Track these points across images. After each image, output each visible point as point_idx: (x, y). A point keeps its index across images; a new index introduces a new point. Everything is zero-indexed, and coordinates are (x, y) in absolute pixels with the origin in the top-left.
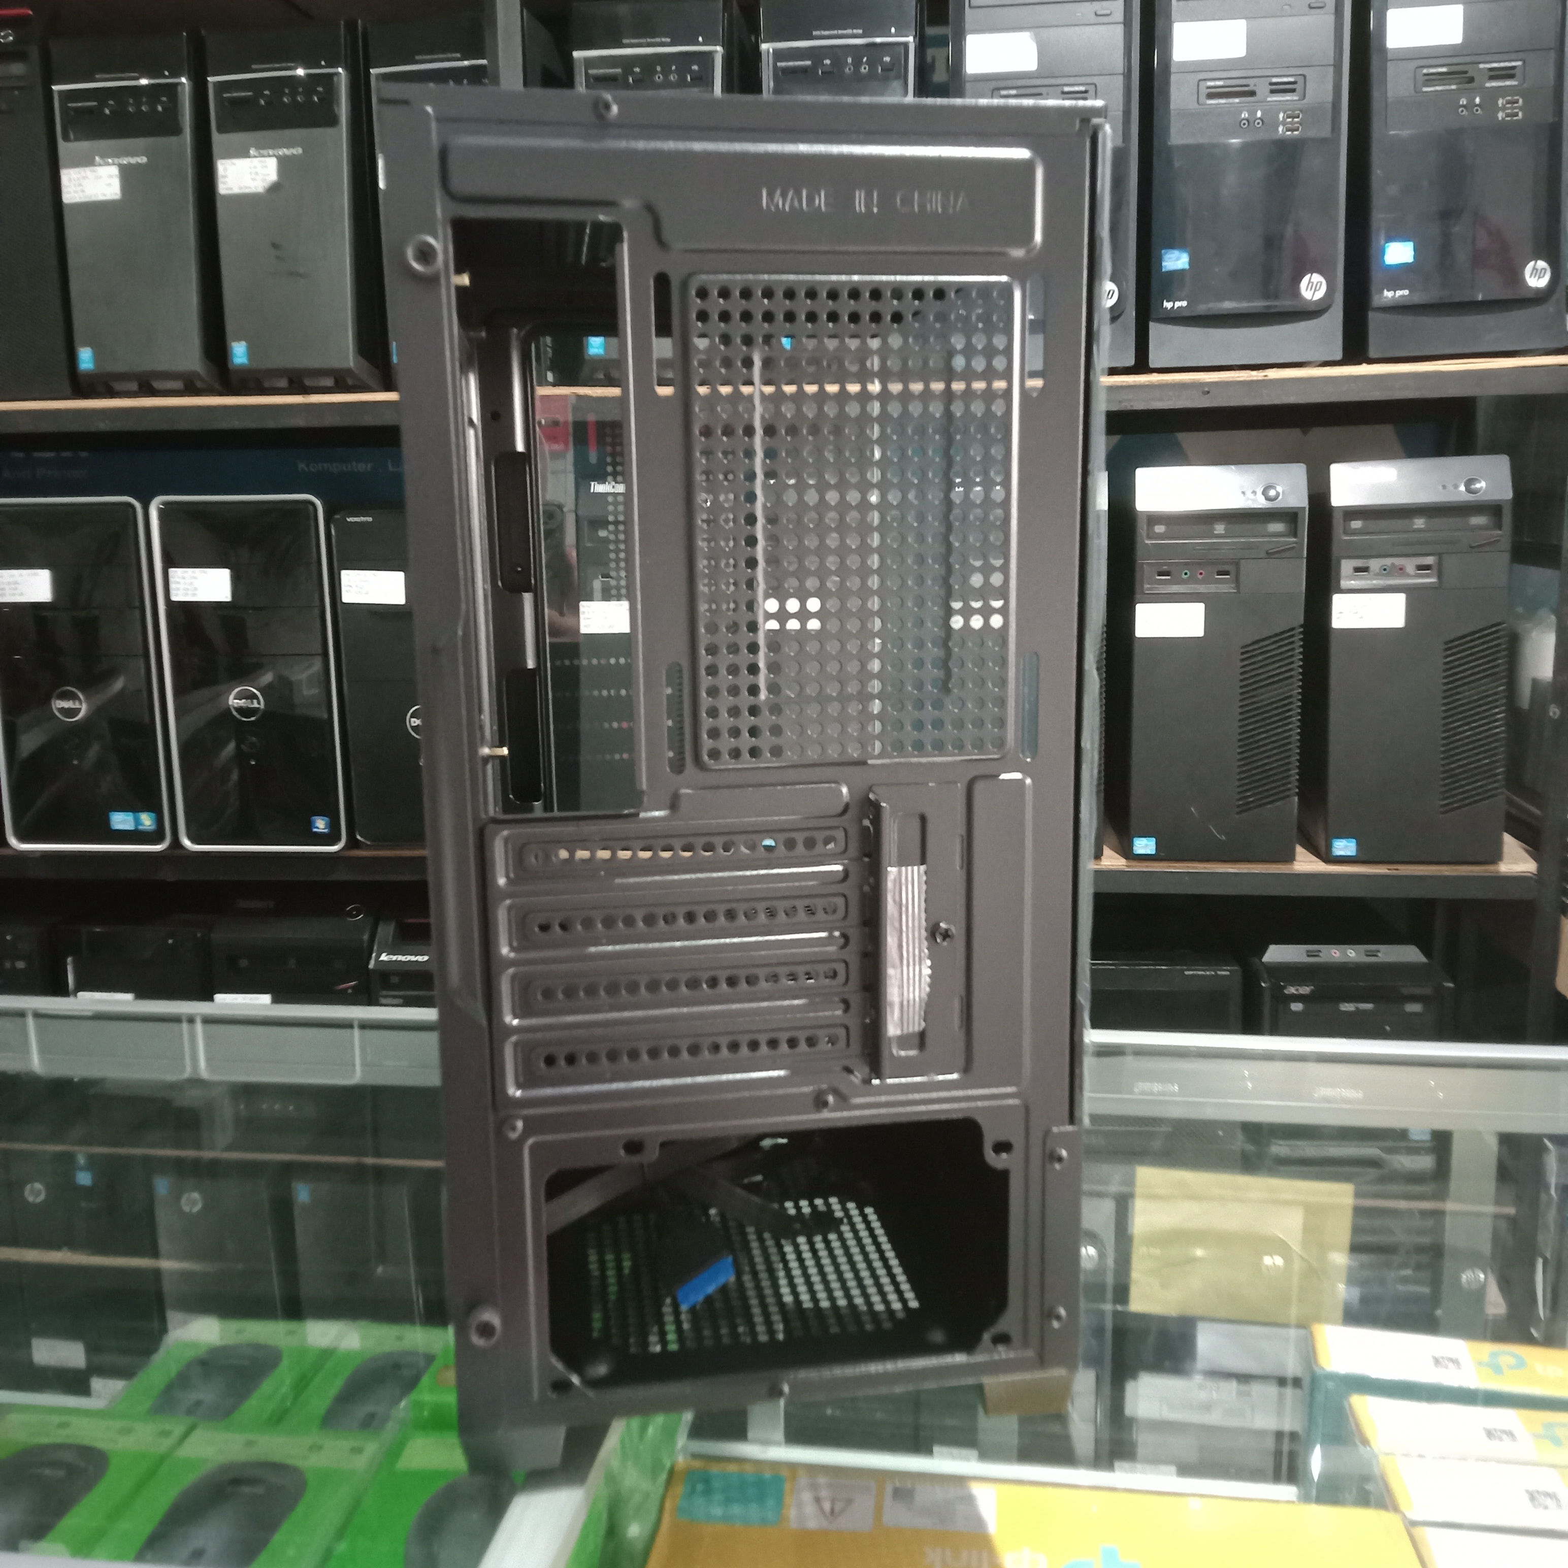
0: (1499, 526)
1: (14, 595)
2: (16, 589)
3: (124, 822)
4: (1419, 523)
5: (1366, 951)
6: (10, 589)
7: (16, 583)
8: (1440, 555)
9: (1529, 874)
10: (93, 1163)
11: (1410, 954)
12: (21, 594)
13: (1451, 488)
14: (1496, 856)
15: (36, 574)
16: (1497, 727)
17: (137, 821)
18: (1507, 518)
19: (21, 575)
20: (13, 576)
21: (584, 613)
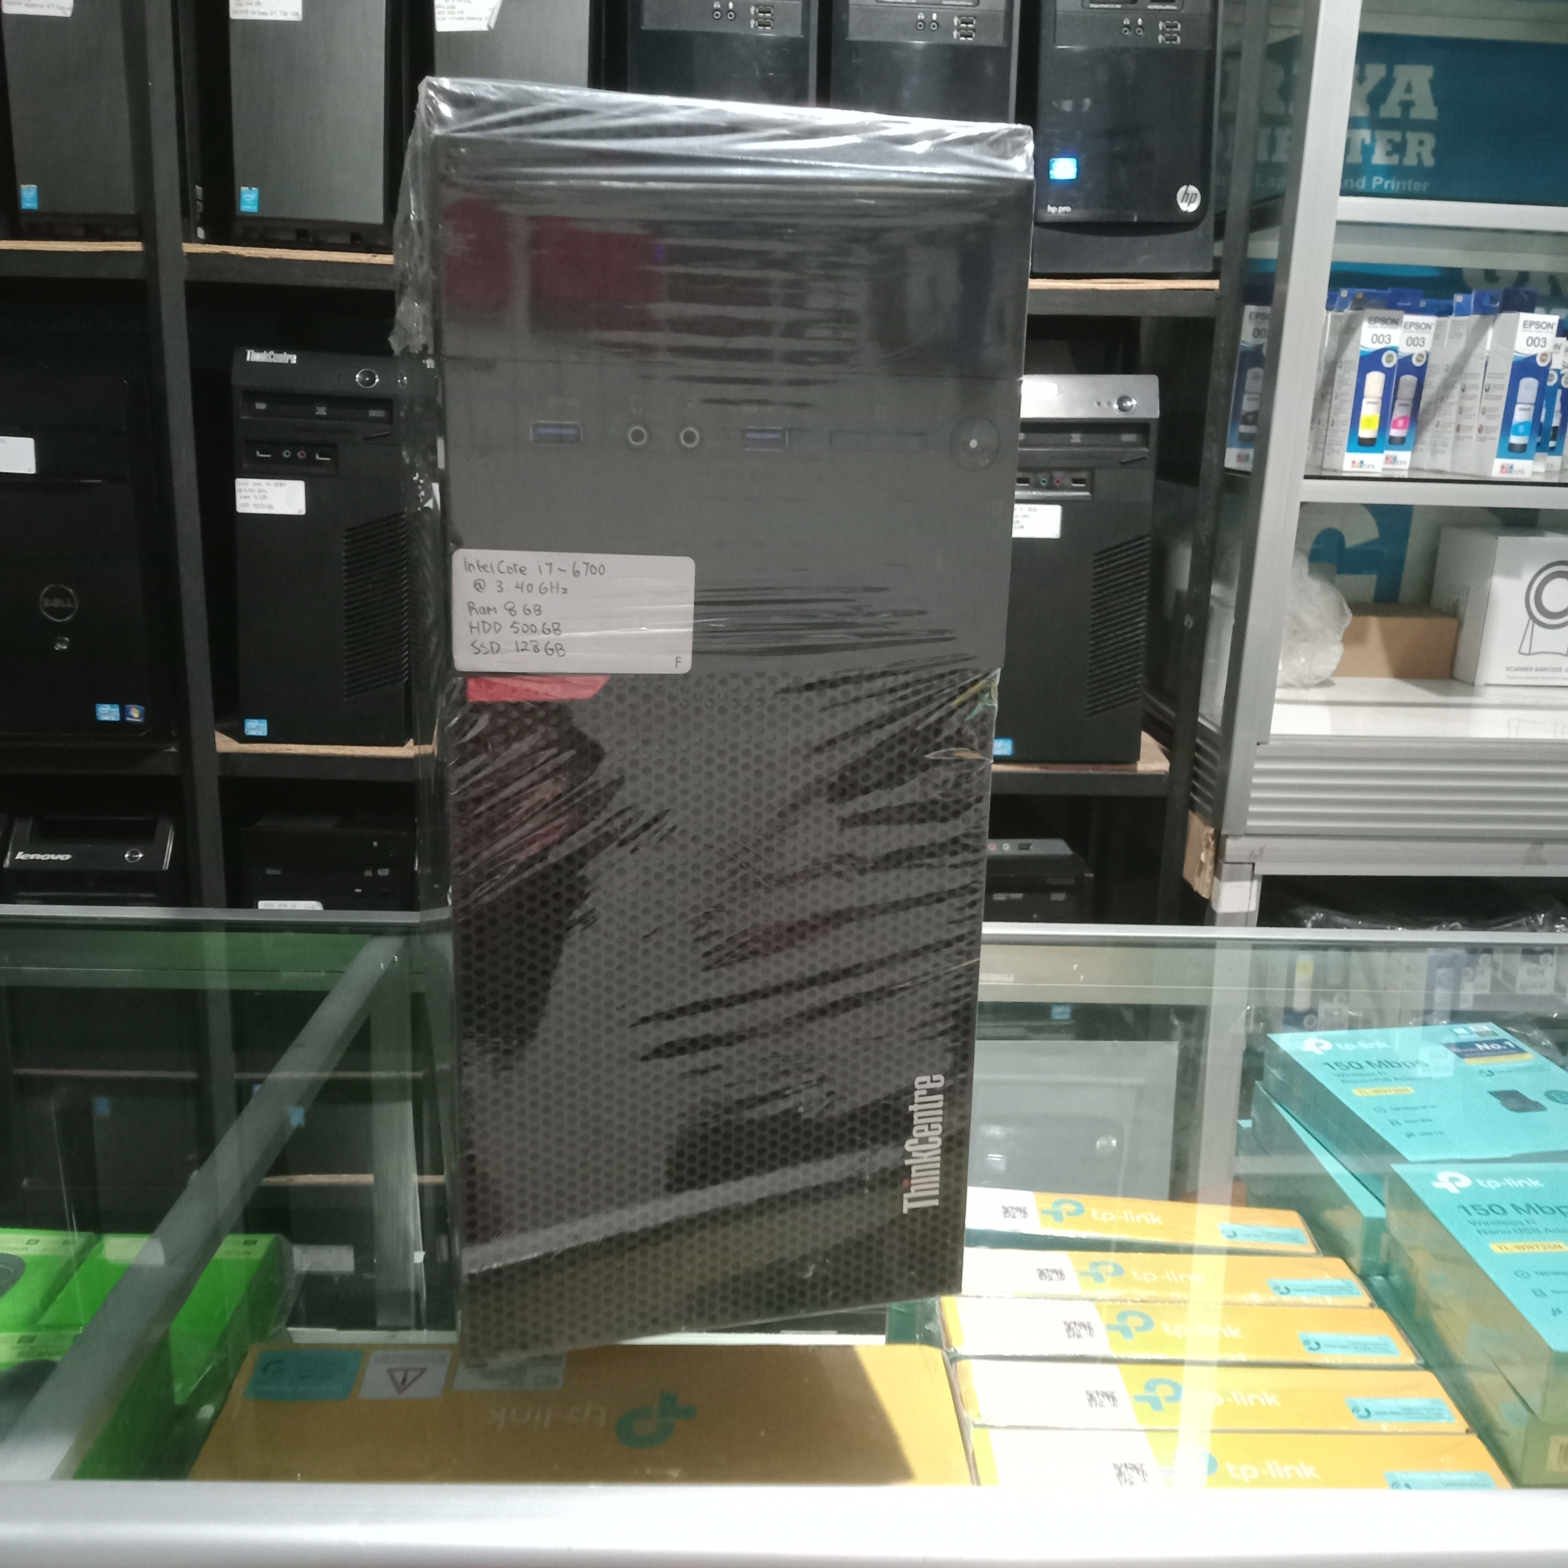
0: (1147, 445)
4: (1076, 438)
5: (1020, 845)
8: (1092, 470)
9: (1163, 773)
11: (1058, 847)
13: (1106, 405)
14: (1134, 755)
16: (1138, 635)
18: (1153, 438)
21: (240, 491)
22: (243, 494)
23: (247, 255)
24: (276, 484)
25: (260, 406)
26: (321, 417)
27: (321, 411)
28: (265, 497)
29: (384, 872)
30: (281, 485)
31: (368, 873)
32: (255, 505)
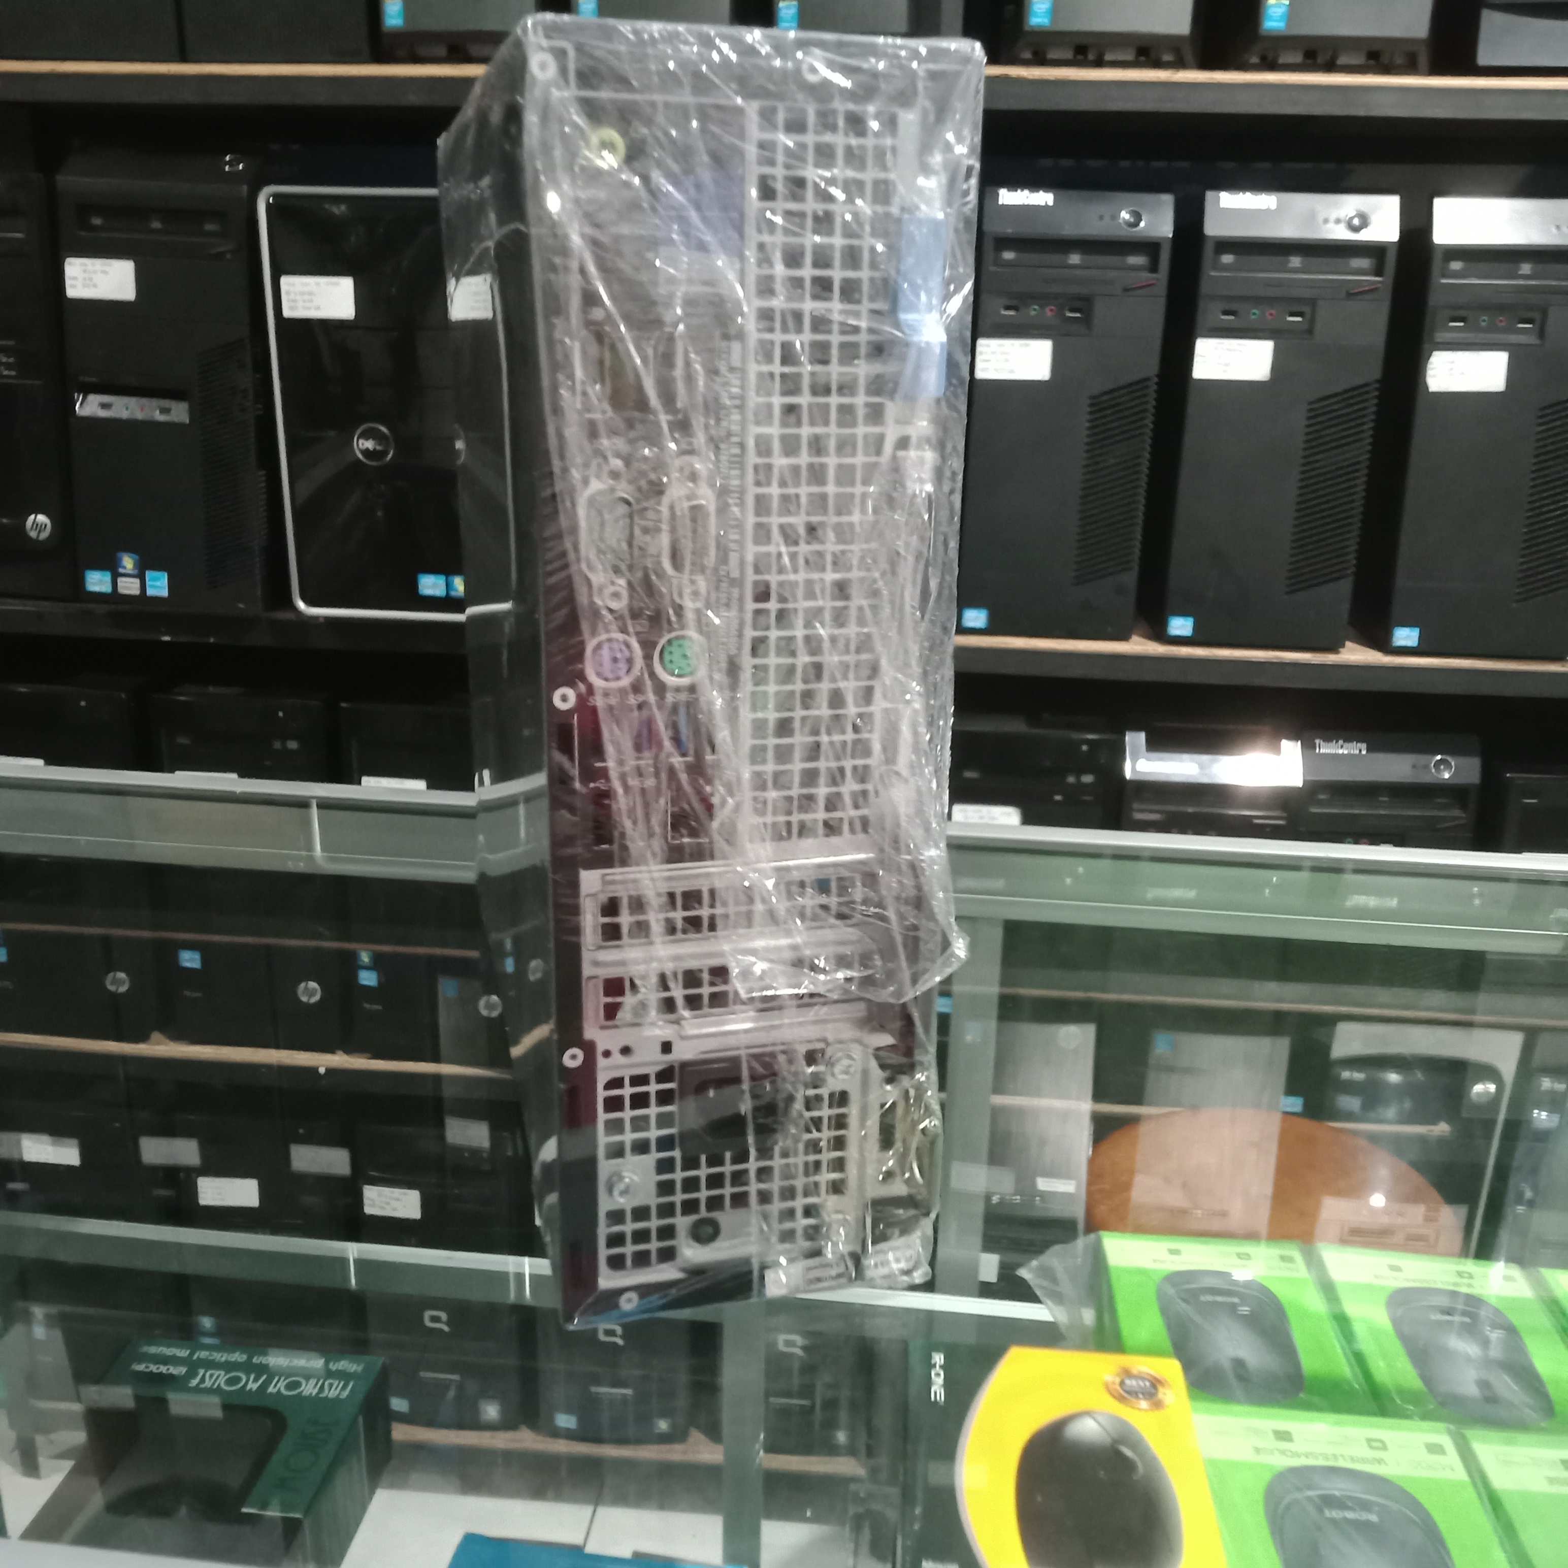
1: (309, 308)
2: (311, 301)
3: (434, 586)
6: (304, 301)
7: (311, 293)
10: (378, 963)
12: (318, 308)
15: (337, 284)
17: (448, 586)
19: (318, 284)
20: (306, 284)
21: (981, 353)
22: (984, 357)
23: (1031, 77)
24: (1021, 345)
25: (1008, 255)
26: (1075, 267)
27: (1075, 259)
28: (1007, 360)
29: (1088, 779)
30: (1027, 345)
31: (1071, 779)
32: (996, 370)
